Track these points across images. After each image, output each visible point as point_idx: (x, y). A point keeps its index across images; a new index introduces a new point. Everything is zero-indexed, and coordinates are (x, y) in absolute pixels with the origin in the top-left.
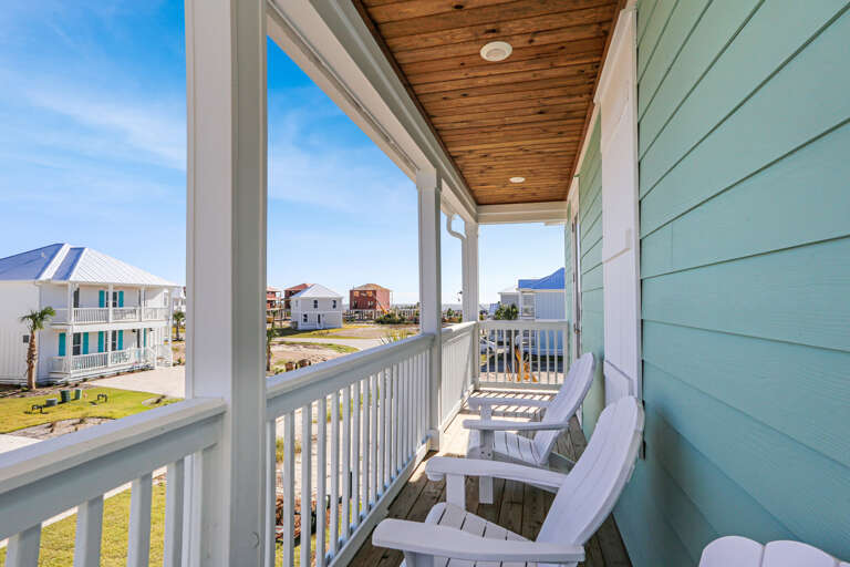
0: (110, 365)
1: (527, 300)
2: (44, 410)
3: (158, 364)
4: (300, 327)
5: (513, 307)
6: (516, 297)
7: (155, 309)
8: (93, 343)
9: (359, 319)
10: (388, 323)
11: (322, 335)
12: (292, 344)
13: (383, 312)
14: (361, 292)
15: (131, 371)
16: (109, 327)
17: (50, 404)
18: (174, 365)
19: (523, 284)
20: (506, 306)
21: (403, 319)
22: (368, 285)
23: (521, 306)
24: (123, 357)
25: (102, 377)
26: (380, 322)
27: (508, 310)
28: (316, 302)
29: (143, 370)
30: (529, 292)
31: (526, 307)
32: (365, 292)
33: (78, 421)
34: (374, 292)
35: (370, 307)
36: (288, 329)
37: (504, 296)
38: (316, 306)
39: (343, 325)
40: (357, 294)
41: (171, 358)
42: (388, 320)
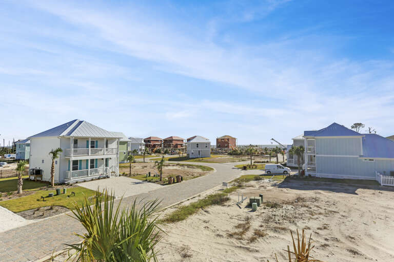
0: (89, 175)
1: (310, 143)
2: (45, 199)
3: (112, 175)
4: (190, 157)
5: (301, 147)
6: (302, 141)
7: (112, 149)
8: (84, 165)
9: (221, 153)
10: (235, 154)
11: (200, 161)
12: (183, 165)
13: (232, 149)
14: (222, 139)
15: (99, 179)
16: (90, 158)
17: (50, 196)
18: (120, 176)
19: (307, 133)
20: (297, 146)
21: (242, 153)
22: (226, 136)
23: (306, 146)
24: (96, 171)
25: (85, 181)
26: (230, 154)
27: (298, 150)
28: (197, 144)
29: (104, 178)
30: (311, 138)
31: (310, 147)
32: (223, 139)
33: (49, 207)
34: (228, 139)
35: (226, 147)
36: (185, 157)
37: (295, 141)
38: (197, 147)
39: (212, 156)
40: (220, 141)
41: (118, 173)
42: (234, 153)
